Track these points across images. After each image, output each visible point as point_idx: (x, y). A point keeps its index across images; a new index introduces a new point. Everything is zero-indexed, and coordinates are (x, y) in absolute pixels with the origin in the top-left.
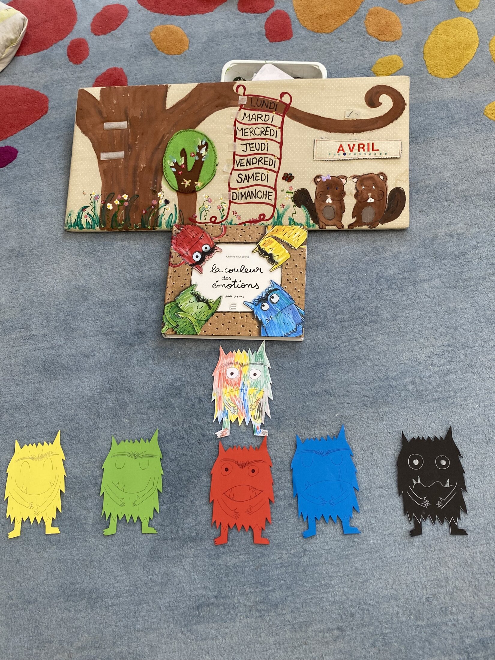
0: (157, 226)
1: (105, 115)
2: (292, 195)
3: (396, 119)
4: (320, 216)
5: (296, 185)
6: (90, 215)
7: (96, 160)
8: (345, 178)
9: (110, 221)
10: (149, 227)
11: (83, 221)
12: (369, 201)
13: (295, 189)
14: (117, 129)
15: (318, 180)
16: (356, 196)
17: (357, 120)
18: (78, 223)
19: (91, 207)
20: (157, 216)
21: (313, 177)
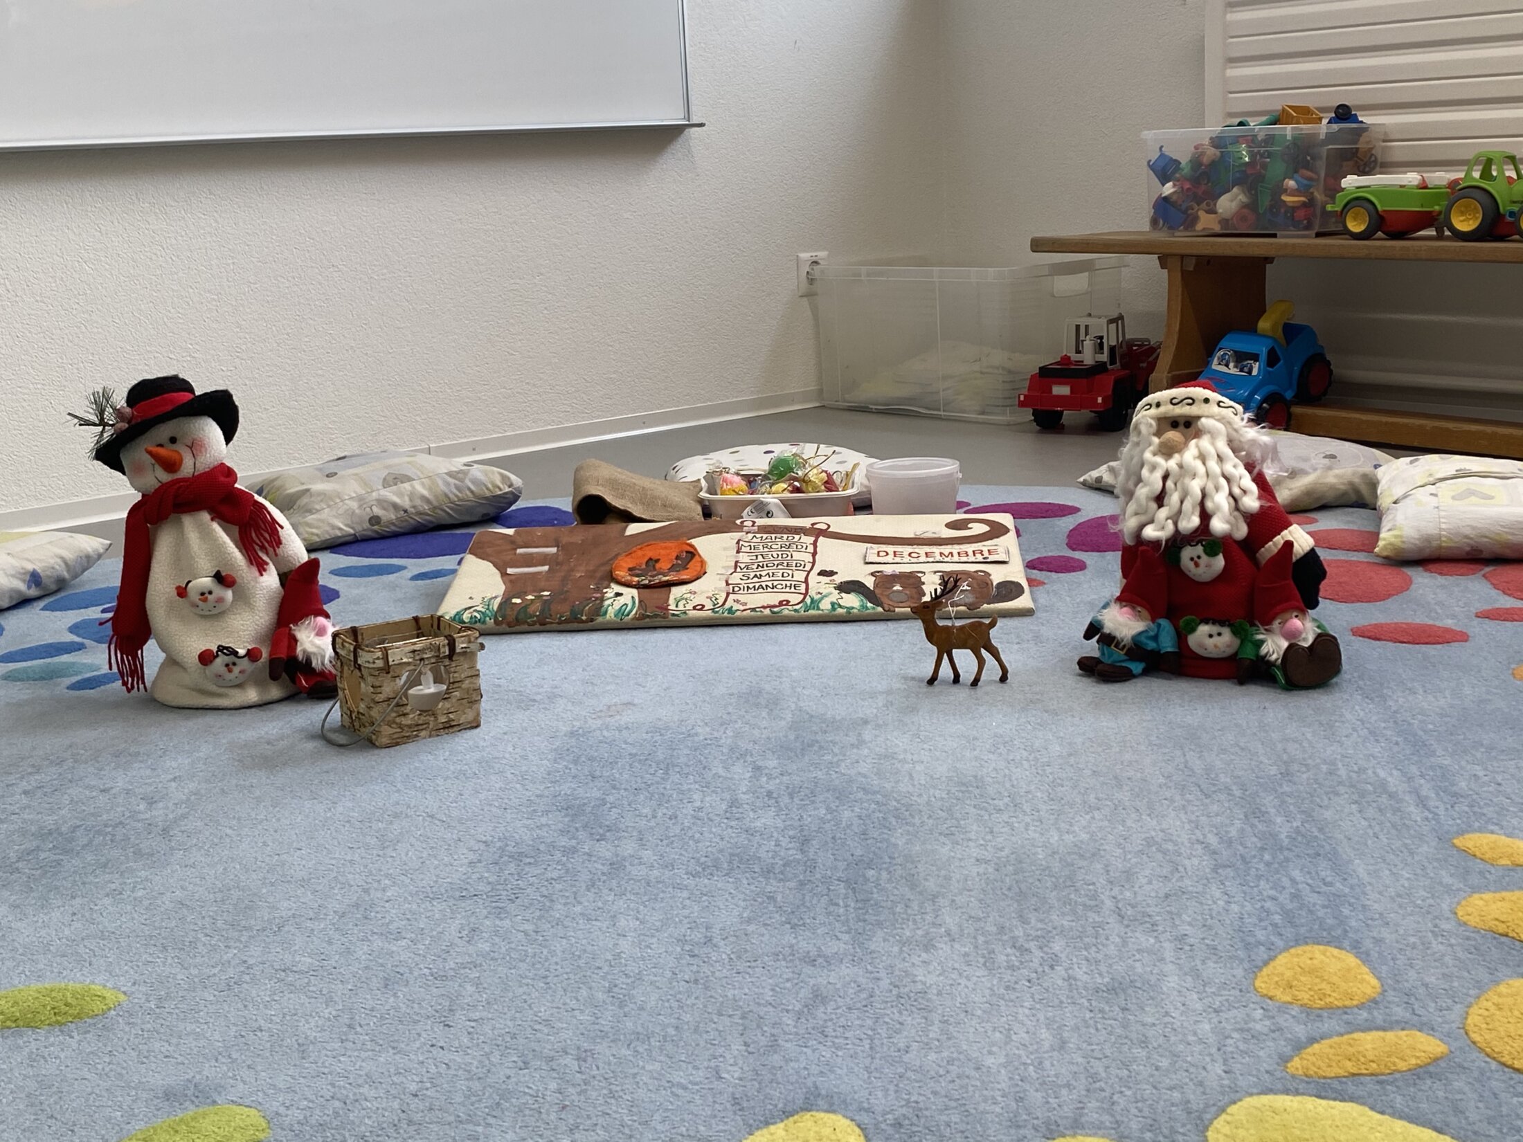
0: (598, 615)
1: (520, 545)
2: (835, 586)
3: (998, 537)
4: (883, 600)
5: (840, 578)
6: (479, 611)
7: (498, 574)
8: (923, 573)
9: (515, 614)
10: (584, 618)
11: (466, 617)
13: (839, 581)
14: (538, 553)
15: (879, 575)
17: (935, 538)
18: (456, 618)
19: (482, 606)
20: (600, 606)
21: (870, 573)
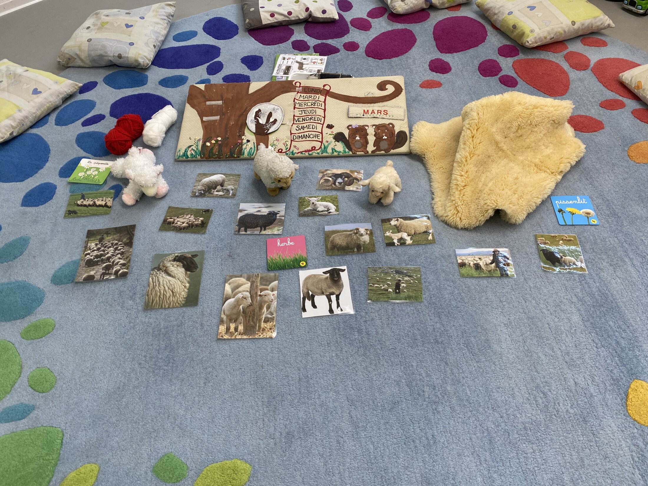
0: (241, 155)
1: (207, 97)
2: (333, 136)
3: (398, 96)
4: (352, 146)
5: (335, 131)
6: (194, 150)
7: (200, 121)
8: (368, 126)
9: (208, 152)
10: (235, 156)
11: (189, 153)
12: (384, 138)
13: (335, 133)
14: (215, 105)
15: (350, 127)
16: (375, 135)
17: (373, 97)
18: (185, 154)
19: (195, 145)
20: (241, 149)
21: (347, 126)
